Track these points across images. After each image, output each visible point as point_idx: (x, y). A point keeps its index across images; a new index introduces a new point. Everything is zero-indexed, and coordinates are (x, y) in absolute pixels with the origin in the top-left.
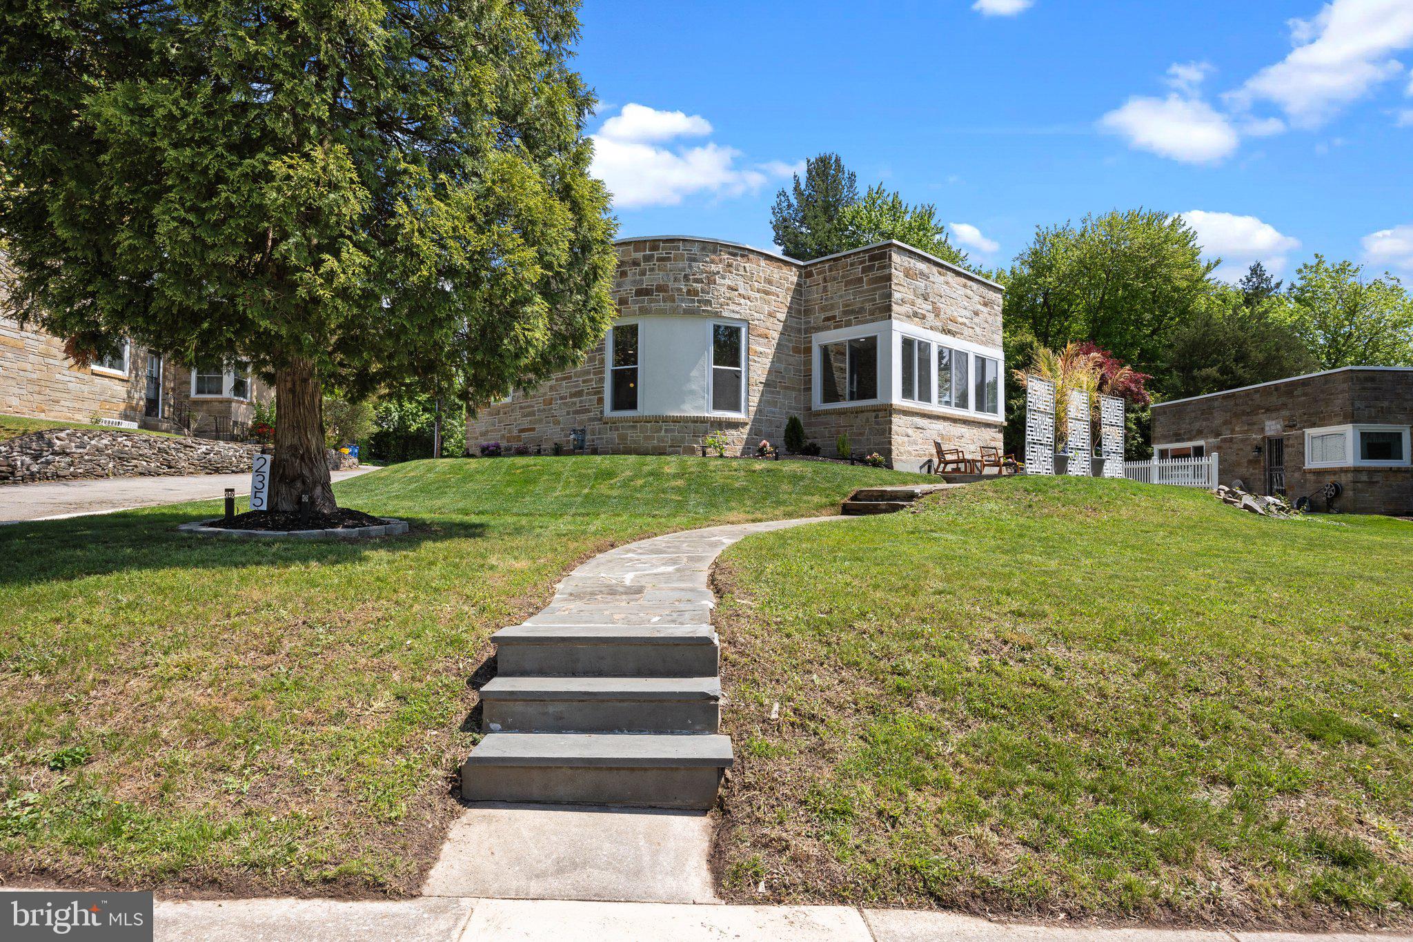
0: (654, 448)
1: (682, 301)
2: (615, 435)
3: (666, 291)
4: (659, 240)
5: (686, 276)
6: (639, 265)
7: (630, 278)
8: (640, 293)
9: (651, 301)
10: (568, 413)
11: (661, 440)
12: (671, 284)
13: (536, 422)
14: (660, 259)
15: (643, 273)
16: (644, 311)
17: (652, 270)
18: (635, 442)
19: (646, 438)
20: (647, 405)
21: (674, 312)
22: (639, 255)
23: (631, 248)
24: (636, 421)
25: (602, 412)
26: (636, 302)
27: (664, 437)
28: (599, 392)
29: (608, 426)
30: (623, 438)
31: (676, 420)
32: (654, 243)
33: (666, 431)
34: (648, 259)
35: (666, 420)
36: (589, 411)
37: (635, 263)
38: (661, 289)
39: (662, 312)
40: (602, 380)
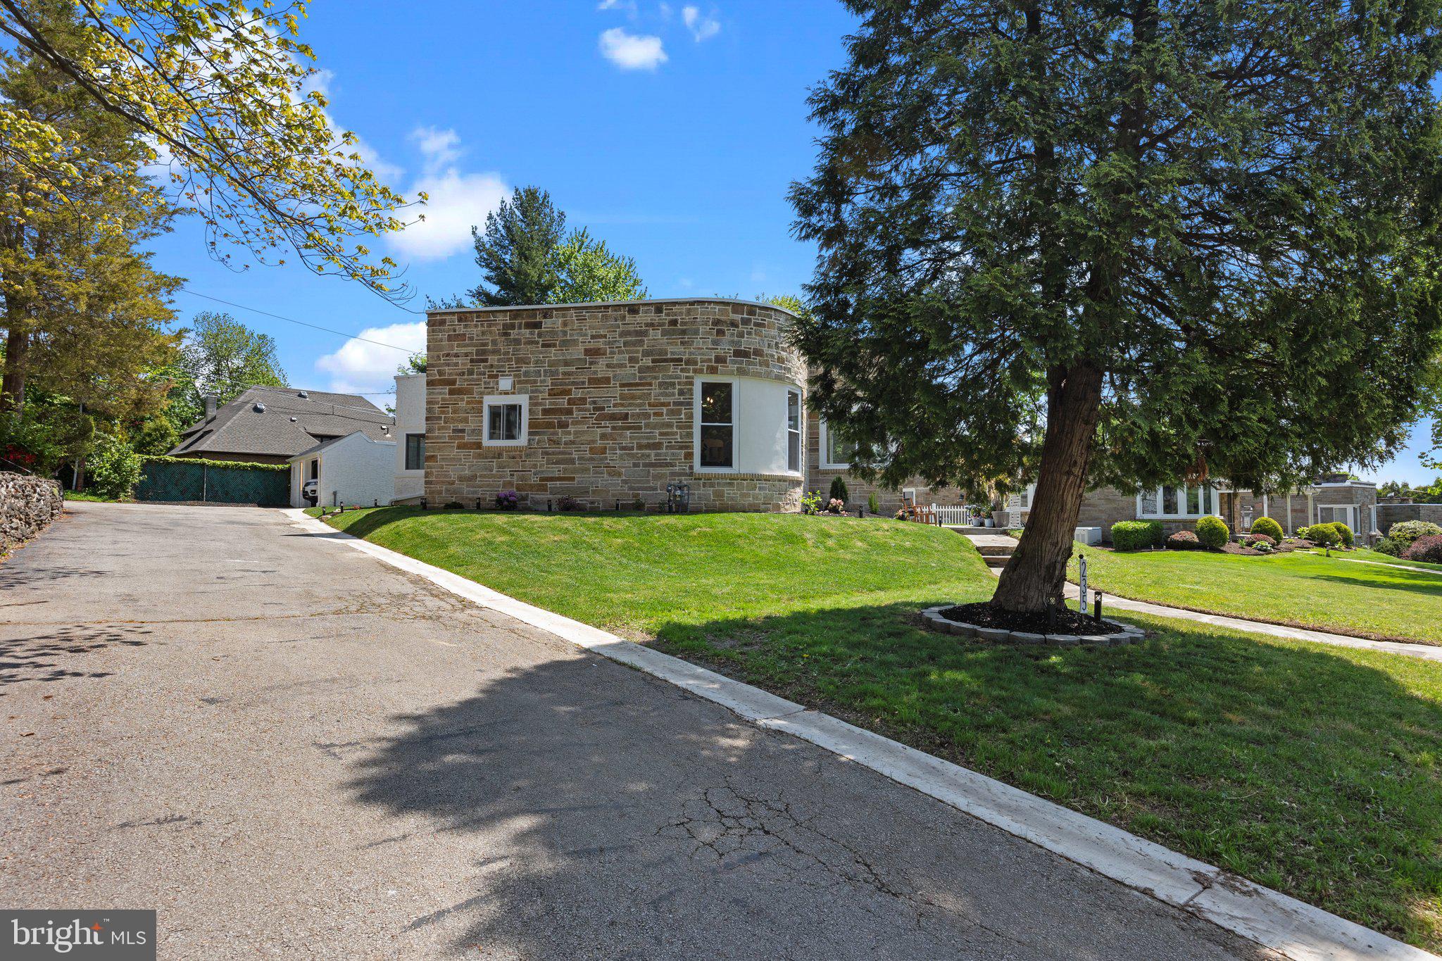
0: (750, 505)
1: (774, 366)
2: (710, 491)
3: (761, 355)
4: (756, 306)
5: (777, 344)
6: (737, 326)
7: (727, 337)
8: (738, 353)
9: (749, 363)
10: (635, 465)
11: (755, 497)
12: (766, 350)
13: (575, 471)
14: (757, 325)
15: (741, 335)
16: (742, 372)
17: (749, 333)
18: (732, 499)
19: (743, 495)
20: (742, 463)
21: (768, 375)
22: (738, 317)
23: (730, 308)
24: (733, 478)
25: (691, 467)
26: (735, 362)
27: (759, 495)
28: (687, 446)
29: (701, 482)
30: (719, 495)
31: (768, 479)
32: (752, 309)
33: (760, 488)
34: (746, 322)
35: (760, 478)
36: (672, 465)
37: (734, 324)
38: (758, 353)
39: (758, 375)
40: (690, 435)
